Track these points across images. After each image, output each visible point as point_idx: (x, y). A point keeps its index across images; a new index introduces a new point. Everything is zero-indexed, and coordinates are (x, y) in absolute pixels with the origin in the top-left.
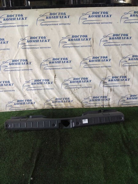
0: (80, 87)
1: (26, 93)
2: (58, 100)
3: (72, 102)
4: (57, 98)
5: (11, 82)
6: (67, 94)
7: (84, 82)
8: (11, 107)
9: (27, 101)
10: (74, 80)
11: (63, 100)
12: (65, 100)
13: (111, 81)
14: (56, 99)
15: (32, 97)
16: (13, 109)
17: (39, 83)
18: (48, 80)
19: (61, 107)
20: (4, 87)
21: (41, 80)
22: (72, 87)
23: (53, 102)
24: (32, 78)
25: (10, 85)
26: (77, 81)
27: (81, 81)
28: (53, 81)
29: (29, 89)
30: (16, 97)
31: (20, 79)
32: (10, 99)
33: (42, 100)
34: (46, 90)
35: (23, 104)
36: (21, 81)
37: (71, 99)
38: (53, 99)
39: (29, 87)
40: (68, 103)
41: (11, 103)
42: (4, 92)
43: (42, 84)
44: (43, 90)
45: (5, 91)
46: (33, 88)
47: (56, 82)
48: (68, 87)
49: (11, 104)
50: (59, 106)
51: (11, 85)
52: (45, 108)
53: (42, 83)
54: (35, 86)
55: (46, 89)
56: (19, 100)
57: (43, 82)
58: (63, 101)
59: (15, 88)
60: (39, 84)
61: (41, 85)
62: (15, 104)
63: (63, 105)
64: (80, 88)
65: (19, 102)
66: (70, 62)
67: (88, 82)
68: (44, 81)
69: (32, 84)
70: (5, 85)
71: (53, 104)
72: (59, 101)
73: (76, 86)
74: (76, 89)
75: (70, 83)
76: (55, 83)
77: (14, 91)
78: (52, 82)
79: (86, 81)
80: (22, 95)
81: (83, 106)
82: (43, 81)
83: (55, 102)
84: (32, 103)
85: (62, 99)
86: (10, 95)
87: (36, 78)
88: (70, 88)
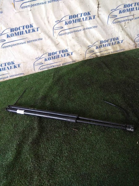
1: (59, 40)
2: (103, 43)
3: (122, 42)
4: (103, 40)
5: (35, 26)
6: (116, 31)
8: (41, 65)
9: (61, 53)
11: (111, 41)
12: (113, 41)
14: (101, 42)
15: (67, 45)
16: (44, 67)
17: (76, 20)
18: (89, 14)
19: (107, 53)
20: (25, 35)
21: (77, 15)
22: (122, 19)
23: (97, 48)
24: (65, 13)
25: (33, 31)
28: (96, 14)
29: (62, 32)
30: (45, 48)
31: (48, 18)
32: (38, 53)
33: (82, 47)
34: (86, 30)
35: (57, 58)
36: (49, 22)
37: (121, 39)
38: (97, 43)
39: (62, 29)
40: (117, 45)
41: (40, 58)
42: (26, 44)
43: (80, 21)
44: (82, 32)
45: (28, 42)
46: (68, 31)
47: (100, 16)
48: (116, 21)
49: (40, 61)
50: (105, 52)
51: (36, 30)
52: (86, 59)
53: (80, 19)
54: (71, 25)
55: (87, 28)
56: (50, 52)
57: (82, 18)
59: (42, 35)
60: (76, 22)
61: (79, 23)
62: (46, 60)
63: (110, 50)
64: (133, 19)
65: (52, 55)
68: (83, 16)
69: (66, 23)
70: (27, 33)
71: (96, 51)
72: (105, 44)
73: (126, 18)
74: (127, 22)
75: (120, 13)
76: (98, 17)
77: (41, 39)
78: (94, 16)
80: (53, 45)
81: (136, 46)
82: (81, 16)
83: (100, 47)
84: (68, 55)
85: (109, 41)
86: (36, 47)
87: (71, 13)
88: (119, 22)
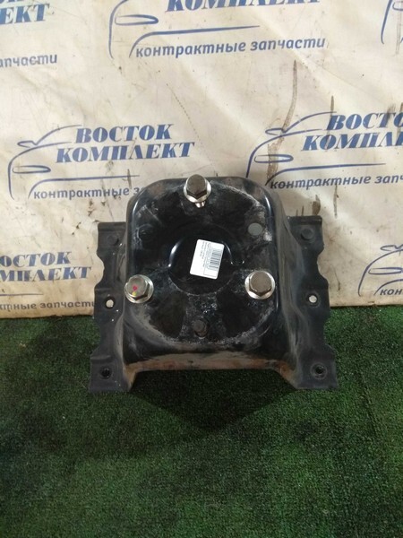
0: (125, 185)
7: (144, 151)
10: (79, 140)
13: (322, 146)
26: (100, 146)
27: (124, 148)
58: (27, 274)
66: (40, 18)
67: (173, 155)
79: (160, 151)
